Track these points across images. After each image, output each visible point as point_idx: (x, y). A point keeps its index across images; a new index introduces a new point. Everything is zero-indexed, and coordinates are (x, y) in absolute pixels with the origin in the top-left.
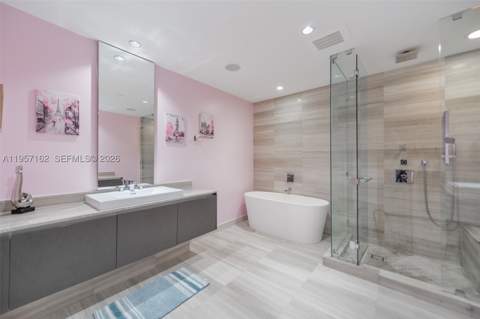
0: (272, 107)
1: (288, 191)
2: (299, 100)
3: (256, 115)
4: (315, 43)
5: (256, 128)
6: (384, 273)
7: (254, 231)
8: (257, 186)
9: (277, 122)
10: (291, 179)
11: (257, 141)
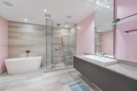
0: (19, 25)
1: (27, 56)
2: (30, 26)
3: (9, 26)
4: (45, 14)
5: (9, 32)
6: (57, 68)
7: (12, 75)
8: (10, 56)
9: (22, 31)
10: (28, 52)
11: (9, 37)
